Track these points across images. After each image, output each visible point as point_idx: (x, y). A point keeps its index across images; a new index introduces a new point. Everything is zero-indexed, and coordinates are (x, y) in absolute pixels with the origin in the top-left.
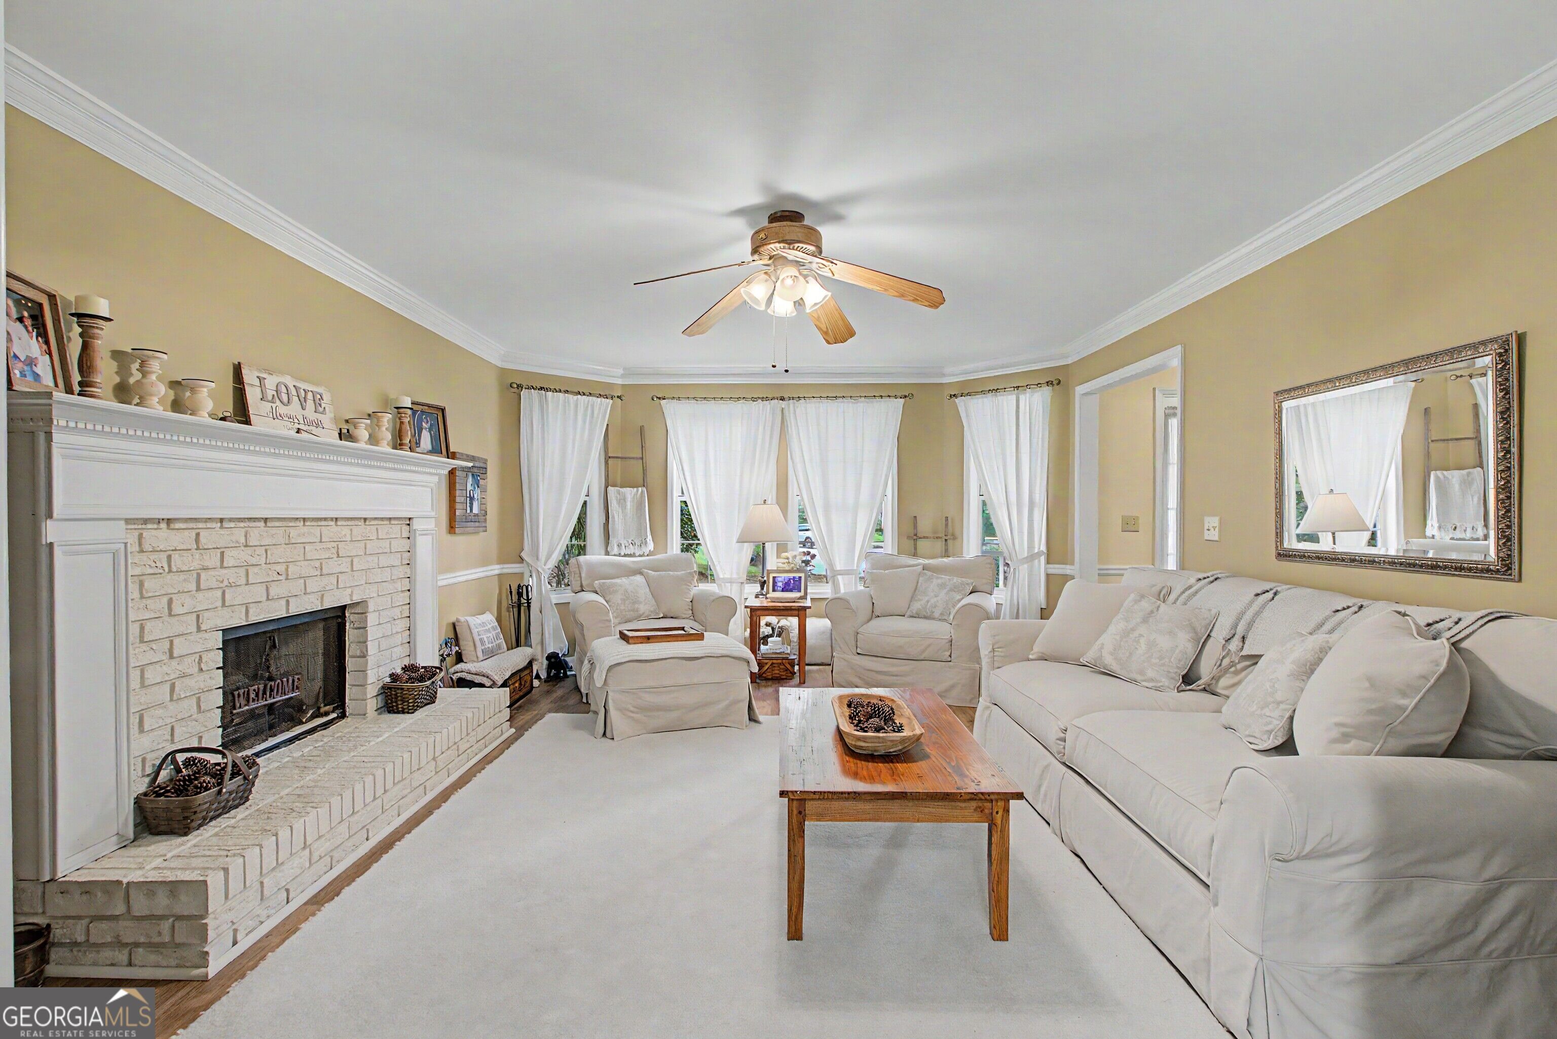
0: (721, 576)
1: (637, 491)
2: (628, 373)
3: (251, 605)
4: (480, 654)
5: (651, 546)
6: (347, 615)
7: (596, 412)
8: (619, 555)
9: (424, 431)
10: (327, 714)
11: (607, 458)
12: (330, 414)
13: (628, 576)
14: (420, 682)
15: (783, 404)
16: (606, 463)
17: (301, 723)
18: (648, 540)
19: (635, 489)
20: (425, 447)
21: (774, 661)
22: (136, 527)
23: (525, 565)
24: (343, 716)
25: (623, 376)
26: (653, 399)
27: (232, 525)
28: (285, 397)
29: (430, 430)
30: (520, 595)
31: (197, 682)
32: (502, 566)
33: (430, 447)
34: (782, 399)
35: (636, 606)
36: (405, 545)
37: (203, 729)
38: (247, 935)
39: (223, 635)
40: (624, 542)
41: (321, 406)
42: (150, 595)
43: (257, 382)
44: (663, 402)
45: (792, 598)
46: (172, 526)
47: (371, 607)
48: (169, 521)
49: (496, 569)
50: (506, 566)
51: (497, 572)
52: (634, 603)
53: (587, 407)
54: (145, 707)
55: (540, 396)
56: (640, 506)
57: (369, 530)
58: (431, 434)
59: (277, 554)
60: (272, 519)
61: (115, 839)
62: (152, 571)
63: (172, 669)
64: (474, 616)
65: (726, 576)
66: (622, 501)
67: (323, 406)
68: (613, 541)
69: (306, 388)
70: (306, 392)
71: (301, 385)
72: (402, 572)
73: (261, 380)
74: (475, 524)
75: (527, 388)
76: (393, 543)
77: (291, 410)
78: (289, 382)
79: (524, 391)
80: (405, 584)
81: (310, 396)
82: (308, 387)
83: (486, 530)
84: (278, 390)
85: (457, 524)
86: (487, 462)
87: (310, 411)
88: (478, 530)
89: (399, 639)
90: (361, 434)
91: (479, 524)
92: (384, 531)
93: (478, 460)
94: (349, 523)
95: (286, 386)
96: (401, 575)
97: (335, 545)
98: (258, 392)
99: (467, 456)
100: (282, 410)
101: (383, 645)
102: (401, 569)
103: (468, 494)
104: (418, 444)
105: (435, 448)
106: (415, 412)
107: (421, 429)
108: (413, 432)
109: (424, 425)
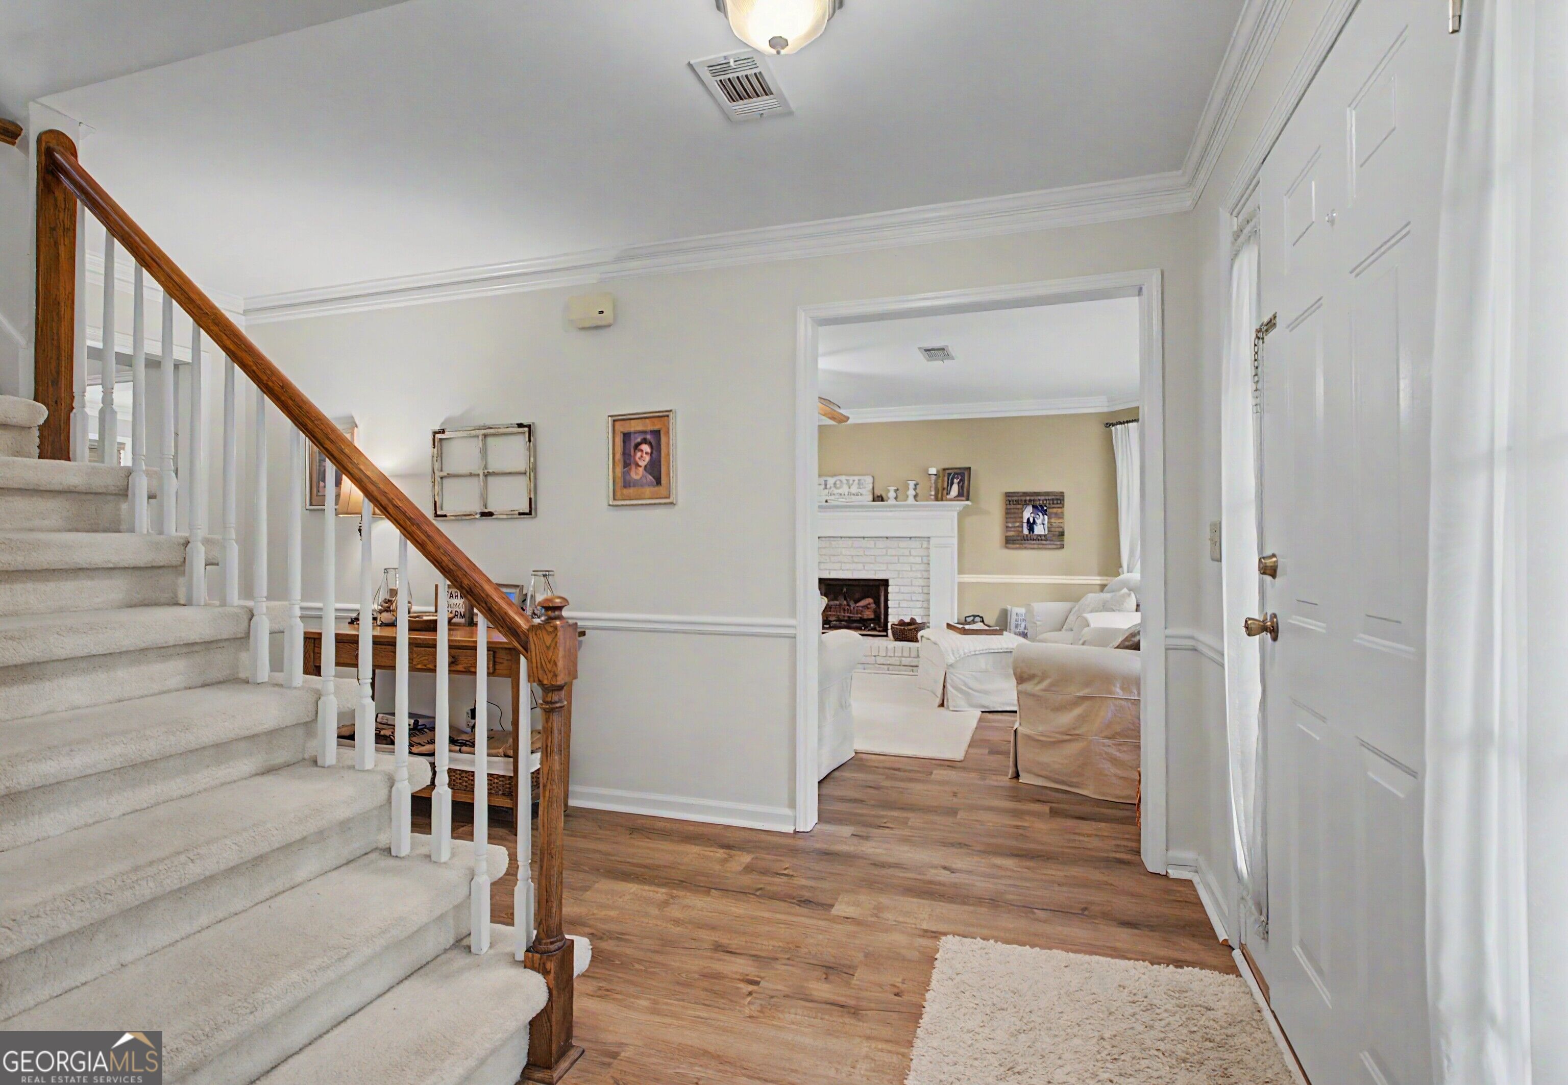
9: (954, 484)
10: (876, 631)
12: (868, 489)
24: (885, 635)
28: (838, 486)
29: (959, 484)
33: (957, 496)
36: (923, 553)
41: (862, 486)
43: (823, 482)
47: (897, 583)
57: (893, 544)
58: (959, 486)
67: (864, 485)
69: (854, 479)
70: (854, 481)
71: (851, 478)
72: (922, 567)
73: (826, 481)
74: (1040, 542)
75: (1113, 425)
76: (912, 551)
77: (840, 491)
78: (843, 478)
79: (1113, 428)
80: (925, 574)
81: (856, 482)
82: (856, 478)
83: (1062, 547)
84: (835, 484)
85: (1009, 542)
86: (1062, 494)
87: (854, 489)
88: (1047, 546)
89: (919, 604)
90: (892, 494)
91: (1048, 542)
92: (903, 544)
93: (1047, 494)
94: (873, 539)
95: (841, 481)
96: (922, 569)
97: (863, 549)
98: (823, 487)
99: (1025, 493)
100: (835, 491)
101: (903, 605)
102: (922, 565)
103: (1025, 521)
104: (948, 493)
105: (960, 494)
106: (949, 474)
107: (952, 483)
108: (945, 486)
109: (955, 481)
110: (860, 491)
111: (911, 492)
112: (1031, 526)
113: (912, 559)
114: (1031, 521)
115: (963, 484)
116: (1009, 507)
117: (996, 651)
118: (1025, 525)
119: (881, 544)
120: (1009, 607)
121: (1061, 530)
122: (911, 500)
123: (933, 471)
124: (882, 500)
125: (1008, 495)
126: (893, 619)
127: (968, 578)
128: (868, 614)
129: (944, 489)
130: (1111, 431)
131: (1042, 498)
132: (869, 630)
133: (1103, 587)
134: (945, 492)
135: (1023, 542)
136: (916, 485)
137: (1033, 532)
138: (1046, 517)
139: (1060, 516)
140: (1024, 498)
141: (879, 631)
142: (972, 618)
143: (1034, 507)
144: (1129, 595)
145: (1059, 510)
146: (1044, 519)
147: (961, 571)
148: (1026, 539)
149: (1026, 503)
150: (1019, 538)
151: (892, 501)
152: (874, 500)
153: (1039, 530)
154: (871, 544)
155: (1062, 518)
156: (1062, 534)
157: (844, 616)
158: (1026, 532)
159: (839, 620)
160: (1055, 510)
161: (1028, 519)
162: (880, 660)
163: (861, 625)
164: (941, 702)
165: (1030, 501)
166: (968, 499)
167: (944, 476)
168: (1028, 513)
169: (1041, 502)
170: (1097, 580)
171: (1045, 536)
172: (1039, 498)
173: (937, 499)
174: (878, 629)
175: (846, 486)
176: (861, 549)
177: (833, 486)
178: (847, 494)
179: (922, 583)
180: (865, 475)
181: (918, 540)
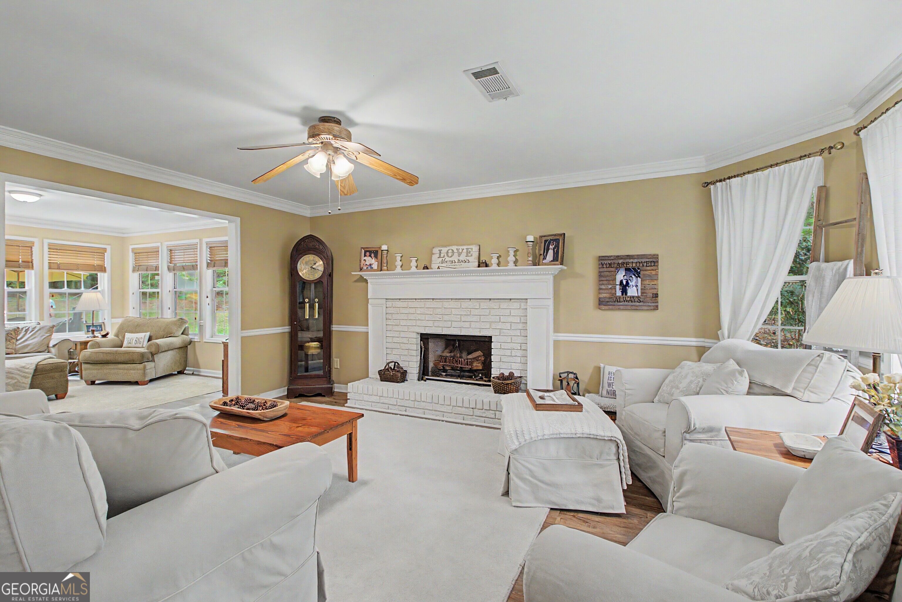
3: (426, 327)
4: (604, 393)
9: (550, 250)
12: (475, 255)
20: (549, 259)
22: (391, 301)
24: (491, 385)
28: (450, 254)
29: (554, 249)
32: (701, 340)
36: (523, 313)
37: (410, 360)
39: (420, 335)
43: (438, 252)
47: (495, 339)
49: (688, 341)
50: (707, 340)
51: (691, 344)
54: (393, 348)
57: (495, 304)
58: (554, 252)
59: (439, 311)
60: (435, 299)
62: (395, 312)
67: (471, 253)
69: (463, 248)
70: (463, 250)
71: (461, 248)
72: (520, 326)
73: (440, 251)
74: (634, 304)
75: (714, 183)
76: (512, 311)
77: (451, 259)
78: (454, 248)
79: (712, 187)
80: (523, 332)
81: (465, 251)
82: (465, 247)
83: (656, 308)
84: (447, 252)
85: (602, 303)
86: (656, 257)
87: (463, 257)
88: (639, 308)
89: (518, 360)
90: (495, 261)
91: (641, 304)
92: (504, 305)
93: (639, 257)
94: (478, 301)
95: (452, 250)
96: (520, 328)
97: (469, 310)
98: (438, 255)
99: (618, 256)
100: (448, 259)
101: (504, 359)
102: (521, 325)
103: (618, 283)
104: (544, 258)
105: (555, 259)
106: (546, 241)
107: (548, 249)
108: (542, 252)
109: (551, 247)
110: (468, 258)
111: (511, 258)
112: (624, 288)
113: (511, 319)
114: (624, 283)
115: (558, 249)
116: (602, 270)
117: (569, 436)
118: (618, 287)
119: (484, 305)
120: (602, 365)
121: (654, 291)
122: (511, 265)
123: (530, 238)
124: (487, 266)
125: (601, 259)
126: (495, 372)
127: (563, 337)
128: (477, 365)
129: (541, 255)
130: (710, 189)
131: (636, 261)
132: (477, 380)
133: (701, 351)
134: (542, 257)
135: (616, 303)
136: (516, 251)
137: (626, 294)
138: (639, 279)
139: (655, 278)
140: (616, 262)
141: (485, 381)
142: (566, 374)
143: (627, 270)
144: (741, 373)
145: (654, 273)
146: (637, 282)
147: (556, 330)
148: (618, 300)
149: (618, 267)
150: (611, 300)
151: (494, 267)
152: (479, 266)
153: (632, 292)
154: (476, 304)
155: (657, 280)
156: (656, 296)
157: (458, 367)
158: (619, 293)
159: (453, 369)
160: (647, 273)
161: (621, 282)
162: (477, 412)
163: (472, 374)
164: (506, 490)
165: (623, 263)
166: (562, 264)
167: (541, 243)
168: (621, 276)
169: (634, 265)
170: (693, 341)
171: (638, 297)
172: (632, 260)
173: (535, 264)
174: (484, 379)
175: (456, 254)
176: (468, 309)
177: (446, 255)
178: (457, 261)
179: (520, 340)
180: (472, 244)
181: (517, 301)
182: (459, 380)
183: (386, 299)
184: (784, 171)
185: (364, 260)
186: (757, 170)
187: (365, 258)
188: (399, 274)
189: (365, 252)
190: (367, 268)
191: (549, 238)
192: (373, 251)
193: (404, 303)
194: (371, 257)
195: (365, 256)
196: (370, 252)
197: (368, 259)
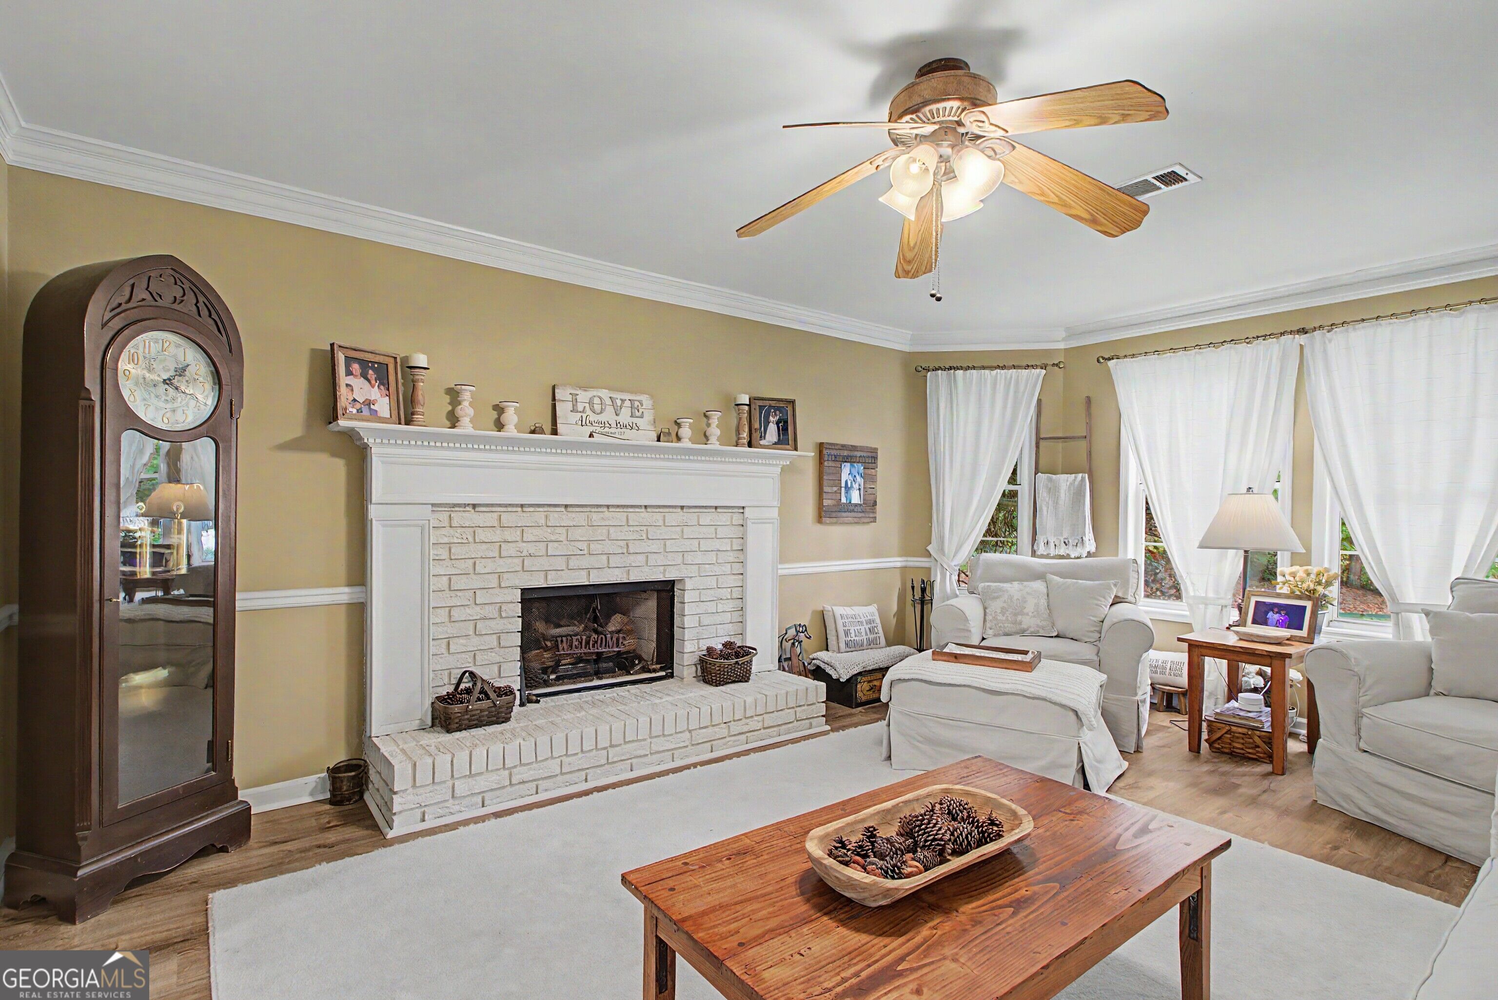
0: (1192, 594)
1: (1076, 477)
2: (1071, 333)
3: (549, 572)
4: (843, 646)
5: (1090, 545)
6: (675, 590)
7: (1022, 388)
8: (1047, 556)
9: (771, 424)
10: (655, 671)
11: (1039, 440)
12: (649, 416)
13: (1021, 580)
14: (725, 659)
15: (1302, 339)
16: (1037, 446)
17: (629, 673)
18: (1086, 539)
19: (1074, 475)
20: (771, 439)
21: (1234, 728)
22: (446, 509)
23: (932, 559)
24: (671, 676)
25: (1064, 340)
26: (1098, 361)
27: (532, 509)
28: (597, 408)
29: (778, 423)
30: (923, 590)
31: (498, 625)
32: (905, 559)
33: (775, 439)
34: (1303, 331)
35: (1019, 618)
36: (736, 532)
37: (502, 660)
38: (435, 818)
39: (522, 594)
40: (1052, 540)
41: (638, 411)
42: (456, 557)
43: (570, 398)
44: (1111, 363)
45: (1277, 638)
46: (477, 509)
47: (689, 584)
48: (474, 506)
49: (897, 562)
50: (909, 559)
51: (899, 565)
52: (1016, 615)
53: (1010, 383)
54: (451, 636)
55: (949, 376)
56: (1078, 494)
57: (690, 517)
58: (778, 428)
59: (577, 534)
60: (571, 506)
61: (417, 722)
62: (460, 541)
63: (475, 612)
64: (850, 606)
65: (1198, 594)
66: (1053, 490)
67: (641, 411)
68: (1041, 539)
69: (623, 398)
70: (623, 401)
71: (618, 396)
72: (731, 557)
73: (574, 396)
74: (855, 514)
75: (932, 369)
76: (716, 530)
77: (602, 418)
78: (604, 395)
79: (929, 374)
80: (737, 568)
81: (628, 402)
82: (627, 397)
83: (874, 520)
84: (591, 402)
85: (824, 514)
86: (876, 450)
87: (625, 417)
88: (860, 521)
89: (727, 618)
90: (684, 431)
91: (861, 515)
92: (707, 518)
93: (863, 448)
94: (661, 510)
95: (600, 398)
96: (731, 559)
97: (644, 528)
98: (570, 406)
99: (843, 446)
100: (593, 417)
101: (706, 620)
102: (731, 554)
103: (843, 485)
104: (763, 437)
105: (783, 439)
106: (762, 407)
107: (767, 423)
108: (757, 426)
109: (771, 418)
110: (635, 420)
111: (715, 430)
112: (848, 491)
113: (715, 543)
114: (849, 484)
115: (786, 424)
116: (827, 464)
118: (843, 489)
119: (670, 516)
121: (874, 497)
122: (715, 443)
123: (742, 398)
124: (671, 439)
125: (822, 447)
130: (927, 376)
134: (758, 434)
135: (841, 514)
137: (850, 500)
138: (863, 481)
139: (874, 479)
140: (842, 452)
141: (660, 671)
145: (874, 473)
146: (861, 483)
149: (843, 459)
150: (835, 507)
151: (686, 444)
152: (657, 440)
153: (855, 498)
154: (657, 517)
155: (876, 482)
156: (875, 501)
158: (843, 499)
159: (574, 661)
161: (846, 482)
166: (794, 451)
167: (755, 409)
168: (846, 474)
171: (860, 505)
172: (859, 453)
173: (749, 443)
174: (655, 666)
175: (610, 410)
176: (642, 528)
177: (588, 408)
178: (614, 425)
179: (733, 581)
180: (642, 393)
181: (725, 511)
182: (596, 683)
183: (433, 505)
184: (1011, 377)
185: (347, 385)
186: (984, 368)
187: (350, 380)
188: (467, 438)
189: (349, 360)
190: (359, 411)
191: (767, 403)
192: (373, 363)
193: (489, 514)
194: (369, 381)
195: (349, 373)
196: (364, 364)
197: (358, 383)
